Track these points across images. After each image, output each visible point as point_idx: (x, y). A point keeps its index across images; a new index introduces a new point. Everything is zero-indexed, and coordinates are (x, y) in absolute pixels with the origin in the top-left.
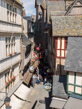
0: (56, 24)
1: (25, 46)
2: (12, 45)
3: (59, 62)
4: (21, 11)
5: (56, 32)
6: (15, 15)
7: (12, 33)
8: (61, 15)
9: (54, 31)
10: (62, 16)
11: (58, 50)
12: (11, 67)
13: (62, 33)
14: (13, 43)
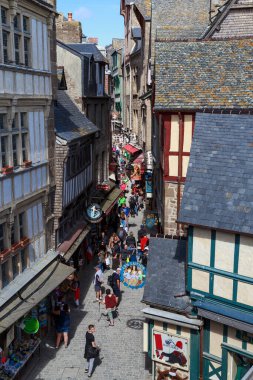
0: (167, 68)
1: (65, 142)
2: (15, 137)
3: (176, 193)
4: (48, 24)
5: (167, 96)
6: (22, 38)
7: (11, 100)
8: (186, 41)
9: (161, 92)
10: (190, 44)
11: (174, 154)
12: (10, 209)
13: (187, 99)
14: (20, 133)
